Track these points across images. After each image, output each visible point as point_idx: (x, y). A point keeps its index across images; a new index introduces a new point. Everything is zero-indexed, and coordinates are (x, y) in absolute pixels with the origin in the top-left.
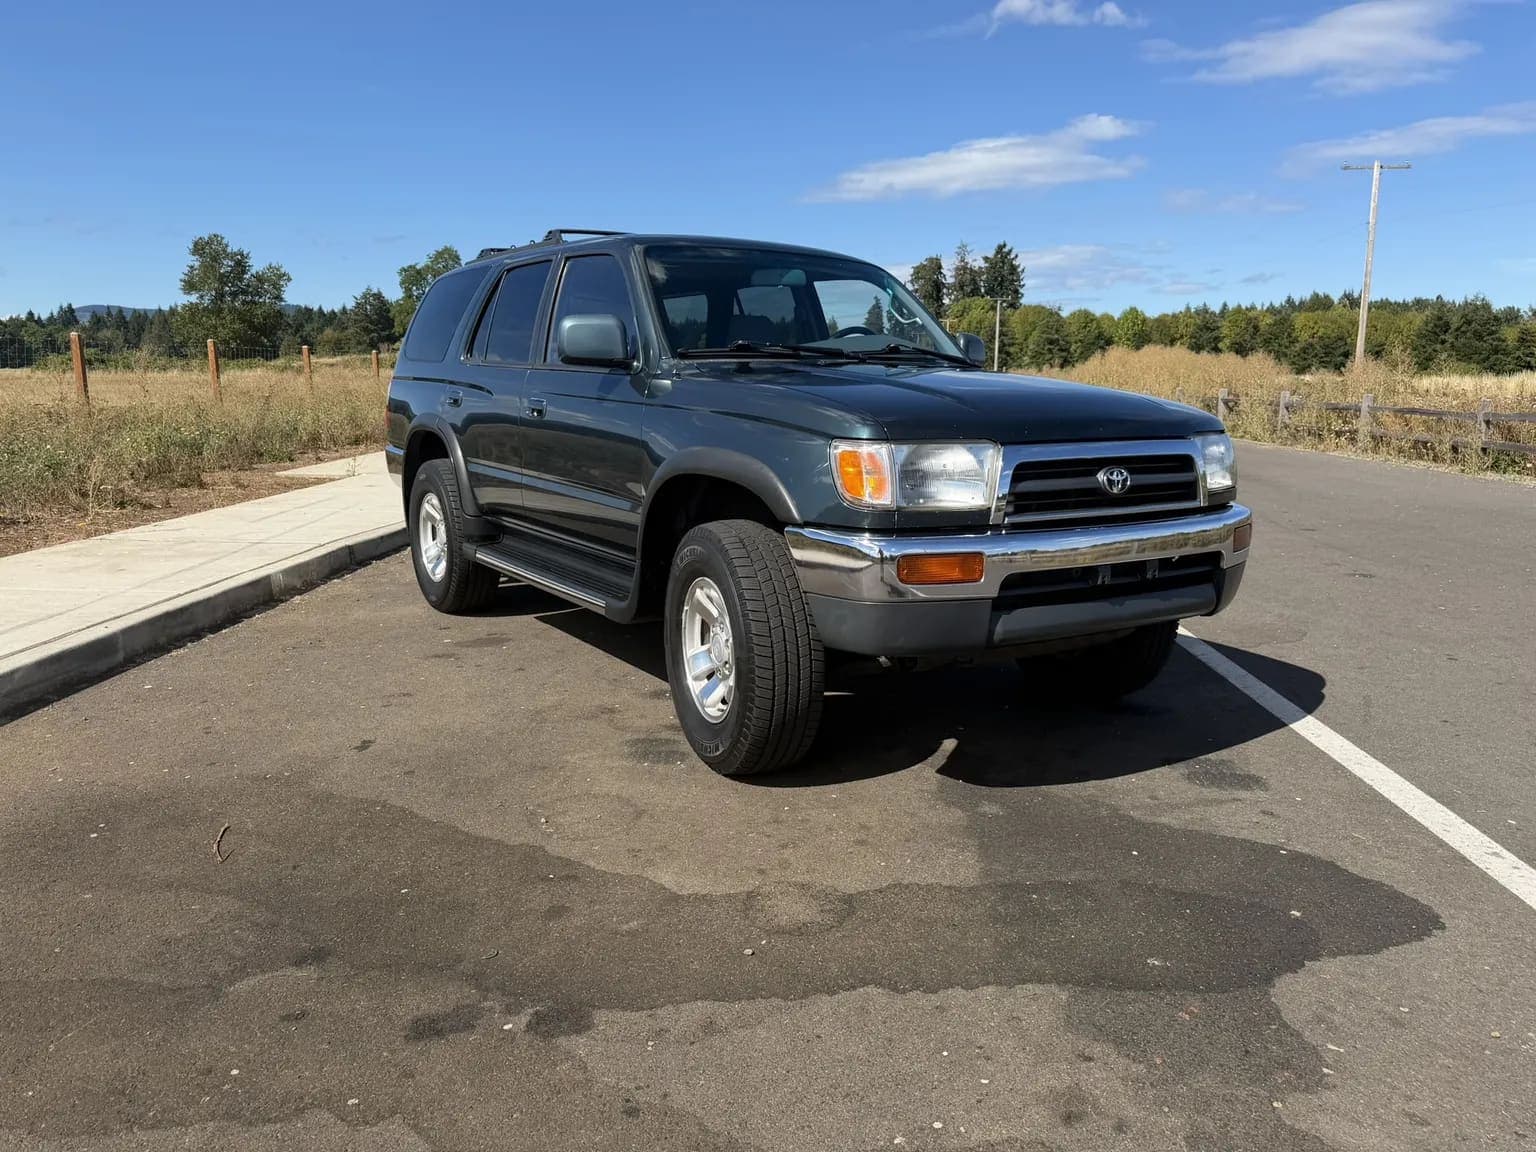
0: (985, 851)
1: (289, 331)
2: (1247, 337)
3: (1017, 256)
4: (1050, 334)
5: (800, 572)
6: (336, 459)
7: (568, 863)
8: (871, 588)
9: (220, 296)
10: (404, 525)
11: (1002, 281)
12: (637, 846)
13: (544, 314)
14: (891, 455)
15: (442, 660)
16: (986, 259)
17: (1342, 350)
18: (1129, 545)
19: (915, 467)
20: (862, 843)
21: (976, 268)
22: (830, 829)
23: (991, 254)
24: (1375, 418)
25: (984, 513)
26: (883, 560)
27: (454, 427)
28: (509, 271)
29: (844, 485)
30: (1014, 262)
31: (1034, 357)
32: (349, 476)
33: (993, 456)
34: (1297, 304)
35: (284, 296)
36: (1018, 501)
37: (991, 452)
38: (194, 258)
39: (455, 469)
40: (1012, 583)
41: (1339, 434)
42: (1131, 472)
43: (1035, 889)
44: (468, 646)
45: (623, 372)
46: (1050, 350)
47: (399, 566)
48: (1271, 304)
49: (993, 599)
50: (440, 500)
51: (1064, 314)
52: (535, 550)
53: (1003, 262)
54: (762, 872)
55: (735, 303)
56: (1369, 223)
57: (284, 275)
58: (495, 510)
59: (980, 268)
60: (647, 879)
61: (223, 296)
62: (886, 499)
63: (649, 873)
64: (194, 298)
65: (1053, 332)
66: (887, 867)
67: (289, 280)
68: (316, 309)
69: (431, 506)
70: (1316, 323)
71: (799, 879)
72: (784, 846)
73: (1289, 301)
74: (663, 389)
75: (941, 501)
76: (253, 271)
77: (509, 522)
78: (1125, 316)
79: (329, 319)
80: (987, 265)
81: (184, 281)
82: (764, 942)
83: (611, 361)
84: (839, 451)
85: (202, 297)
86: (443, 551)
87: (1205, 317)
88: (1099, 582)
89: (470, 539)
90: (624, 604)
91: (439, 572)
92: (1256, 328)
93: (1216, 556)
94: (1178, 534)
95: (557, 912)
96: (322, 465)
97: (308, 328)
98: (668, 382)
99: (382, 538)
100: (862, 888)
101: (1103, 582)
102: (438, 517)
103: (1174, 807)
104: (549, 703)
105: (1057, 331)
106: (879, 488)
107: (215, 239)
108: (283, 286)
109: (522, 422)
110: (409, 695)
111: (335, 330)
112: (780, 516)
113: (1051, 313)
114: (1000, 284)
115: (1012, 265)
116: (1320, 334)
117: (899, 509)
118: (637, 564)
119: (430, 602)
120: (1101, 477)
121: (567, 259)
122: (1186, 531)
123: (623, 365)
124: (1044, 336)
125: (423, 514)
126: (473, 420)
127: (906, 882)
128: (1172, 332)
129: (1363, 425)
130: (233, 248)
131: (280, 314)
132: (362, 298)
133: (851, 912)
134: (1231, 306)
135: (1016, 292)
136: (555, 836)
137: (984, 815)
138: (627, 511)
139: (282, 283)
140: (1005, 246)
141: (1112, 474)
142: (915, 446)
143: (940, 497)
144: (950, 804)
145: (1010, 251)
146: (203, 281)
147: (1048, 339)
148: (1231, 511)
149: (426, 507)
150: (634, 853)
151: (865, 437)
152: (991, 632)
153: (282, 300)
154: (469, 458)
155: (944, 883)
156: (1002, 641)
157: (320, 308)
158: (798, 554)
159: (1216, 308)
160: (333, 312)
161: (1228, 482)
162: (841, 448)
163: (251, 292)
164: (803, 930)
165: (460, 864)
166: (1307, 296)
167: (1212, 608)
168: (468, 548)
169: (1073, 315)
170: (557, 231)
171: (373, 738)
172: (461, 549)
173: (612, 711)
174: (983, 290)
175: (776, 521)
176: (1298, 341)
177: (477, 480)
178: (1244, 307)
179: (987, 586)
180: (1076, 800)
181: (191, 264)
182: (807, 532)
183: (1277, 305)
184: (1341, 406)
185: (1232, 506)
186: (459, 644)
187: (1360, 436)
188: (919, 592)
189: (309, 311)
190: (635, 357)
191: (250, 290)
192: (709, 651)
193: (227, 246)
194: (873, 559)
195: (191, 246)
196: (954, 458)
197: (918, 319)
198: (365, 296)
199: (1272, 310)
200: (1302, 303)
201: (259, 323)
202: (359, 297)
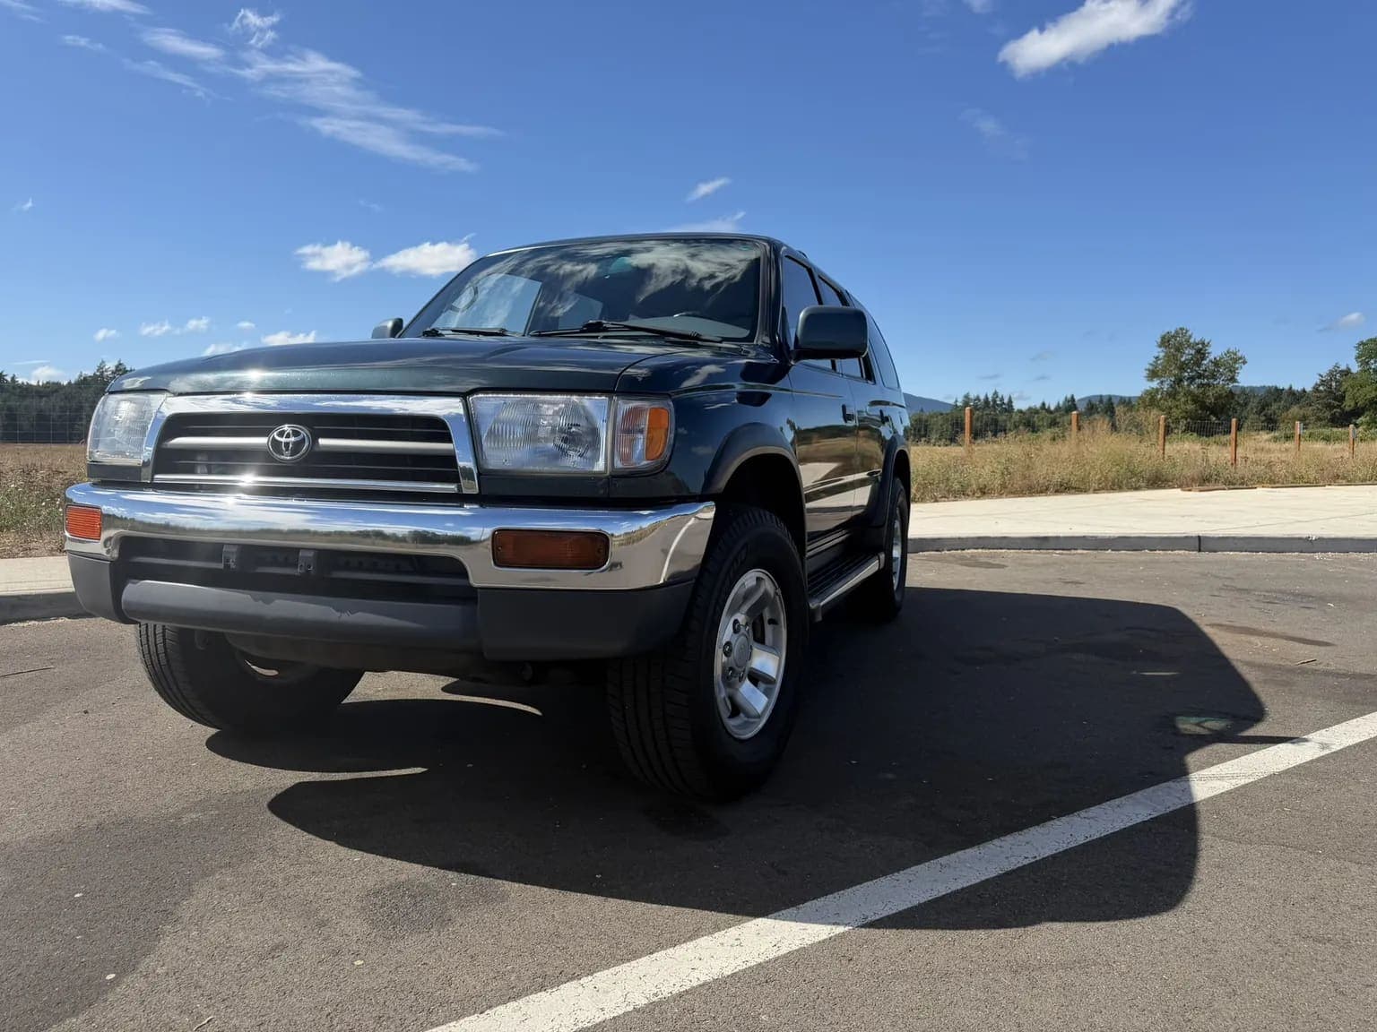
9: (1179, 381)
35: (1238, 378)
38: (1160, 350)
49: (113, 561)
57: (1240, 358)
61: (1181, 380)
64: (1155, 384)
67: (1244, 363)
68: (1284, 388)
76: (1212, 357)
79: (1296, 397)
81: (1149, 370)
85: (1162, 382)
97: (1274, 406)
107: (1182, 332)
108: (1237, 369)
111: (1302, 407)
130: (1196, 337)
131: (1231, 394)
132: (1328, 375)
139: (1237, 366)
146: (1164, 370)
153: (1235, 381)
157: (1291, 388)
160: (1304, 391)
163: (1207, 376)
181: (1156, 355)
189: (1276, 390)
191: (1207, 374)
193: (1190, 337)
195: (1159, 340)
198: (1331, 373)
201: (1210, 403)
202: (1324, 375)
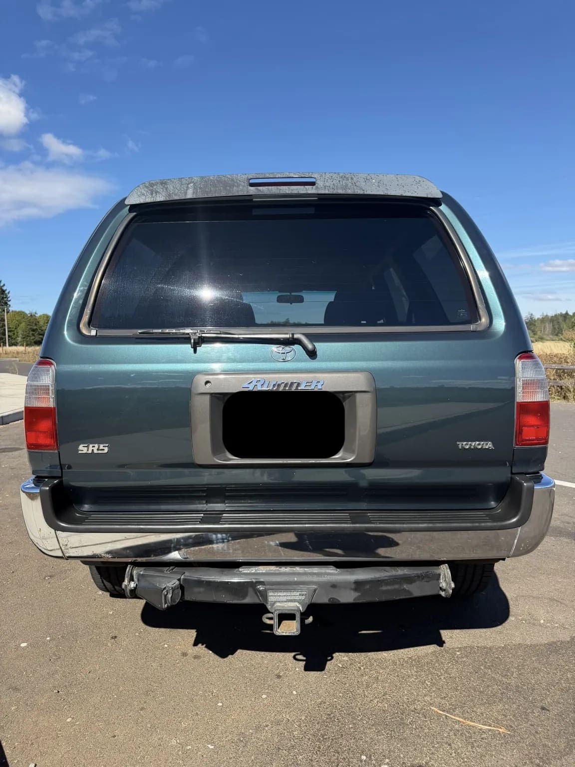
3: (4, 285)
4: (32, 326)
30: (3, 288)
31: (24, 338)
46: (33, 335)
51: (38, 316)
65: (34, 325)
105: (36, 325)
113: (30, 315)
124: (29, 327)
135: (6, 303)
147: (31, 328)
169: (41, 316)
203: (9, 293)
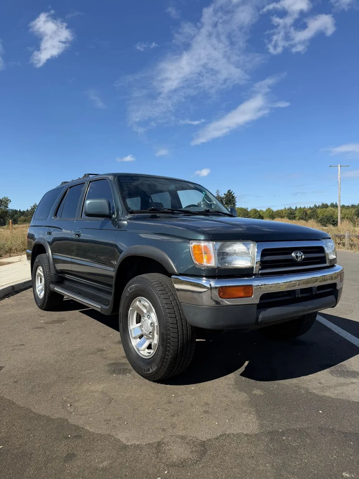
0: (260, 415)
1: (10, 217)
2: (304, 216)
3: (234, 193)
5: (178, 293)
6: (16, 256)
7: (77, 428)
8: (206, 300)
10: (31, 279)
11: (230, 200)
12: (109, 417)
13: (82, 199)
14: (214, 246)
15: (39, 330)
16: (225, 194)
17: (332, 220)
18: (296, 282)
19: (223, 251)
20: (206, 412)
21: (222, 197)
22: (192, 405)
23: (226, 193)
24: (350, 239)
25: (251, 269)
26: (211, 288)
27: (48, 242)
28: (70, 188)
29: (195, 258)
30: (233, 195)
32: (19, 261)
33: (253, 247)
34: (318, 206)
35: (9, 206)
36: (264, 264)
37: (252, 245)
39: (48, 257)
40: (265, 297)
41: (339, 244)
42: (304, 253)
43: (283, 434)
44: (49, 324)
45: (109, 219)
47: (28, 293)
48: (310, 207)
49: (257, 304)
50: (43, 269)
51: (249, 210)
52: (75, 286)
53: (230, 195)
54: (164, 430)
55: (150, 199)
56: (338, 182)
57: (9, 200)
58: (63, 272)
59: (223, 197)
60: (113, 436)
62: (213, 263)
63: (113, 433)
65: (246, 215)
66: (218, 425)
67: (10, 201)
68: (18, 210)
69: (40, 271)
70: (324, 212)
71: (180, 433)
72: (173, 416)
73: (315, 206)
74: (123, 225)
75: (234, 264)
77: (67, 276)
78: (267, 211)
79: (22, 213)
80: (225, 196)
82: (166, 472)
83: (104, 215)
84: (193, 245)
86: (43, 287)
87: (291, 211)
88: (297, 296)
89: (52, 283)
90: (107, 307)
91: (41, 295)
92: (306, 214)
93: (335, 285)
94: (313, 278)
95: (70, 457)
96: (11, 258)
97: (15, 216)
98: (125, 222)
99: (25, 282)
100: (209, 437)
101: (298, 296)
102: (42, 275)
103: (330, 387)
104: (77, 348)
105: (247, 215)
106: (209, 260)
108: (8, 203)
109: (72, 240)
110: (23, 345)
111: (24, 217)
112: (169, 271)
113: (245, 210)
114: (229, 201)
115: (232, 196)
116: (325, 215)
117: (218, 268)
118: (113, 291)
119: (39, 306)
120: (293, 254)
121: (90, 182)
122: (316, 276)
123: (109, 216)
125: (37, 274)
126: (55, 240)
127: (227, 433)
128: (281, 215)
129: (346, 241)
131: (7, 212)
132: (33, 207)
133: (205, 452)
134: (298, 207)
135: (234, 204)
136: (73, 414)
137: (255, 395)
138: (111, 271)
140: (230, 190)
141: (297, 253)
142: (223, 242)
143: (233, 263)
144: (241, 390)
145: (232, 192)
148: (335, 268)
149: (38, 271)
150: (107, 421)
151: (202, 239)
152: (257, 318)
153: (7, 207)
154: (53, 253)
155: (245, 433)
156: (261, 322)
157: (20, 210)
158: (177, 286)
159: (294, 208)
160: (24, 211)
161: (335, 257)
162: (193, 244)
164: (184, 464)
165: (29, 430)
166: (320, 204)
167: (333, 304)
168: (52, 286)
169: (251, 210)
170: (88, 174)
171: (4, 365)
172: (49, 287)
173: (102, 350)
174: (224, 203)
175: (168, 273)
176: (319, 217)
177: (56, 261)
178: (302, 208)
179: (255, 299)
180: (291, 386)
182: (180, 278)
183: (312, 207)
184: (339, 235)
185: (336, 266)
186: (47, 323)
187: (346, 244)
188: (227, 302)
189: (16, 211)
190: (113, 213)
192: (141, 326)
194: (208, 288)
196: (238, 247)
197: (214, 202)
198: (34, 206)
199: (310, 208)
200: (319, 206)
202: (32, 206)
203: (236, 198)
